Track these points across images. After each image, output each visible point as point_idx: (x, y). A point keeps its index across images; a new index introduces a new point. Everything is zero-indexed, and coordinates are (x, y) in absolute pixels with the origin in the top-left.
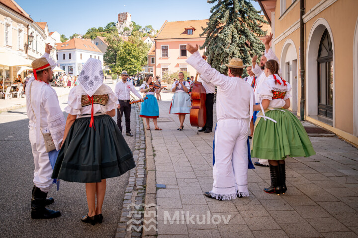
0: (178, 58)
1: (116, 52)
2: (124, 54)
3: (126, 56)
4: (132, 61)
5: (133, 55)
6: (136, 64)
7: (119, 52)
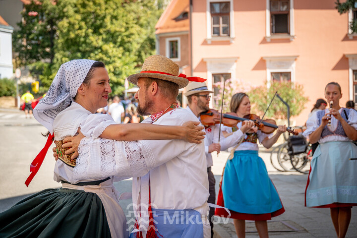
0: (264, 41)
1: (51, 22)
2: (80, 28)
3: (87, 36)
4: (106, 53)
5: (108, 32)
6: (118, 63)
7: (64, 23)
